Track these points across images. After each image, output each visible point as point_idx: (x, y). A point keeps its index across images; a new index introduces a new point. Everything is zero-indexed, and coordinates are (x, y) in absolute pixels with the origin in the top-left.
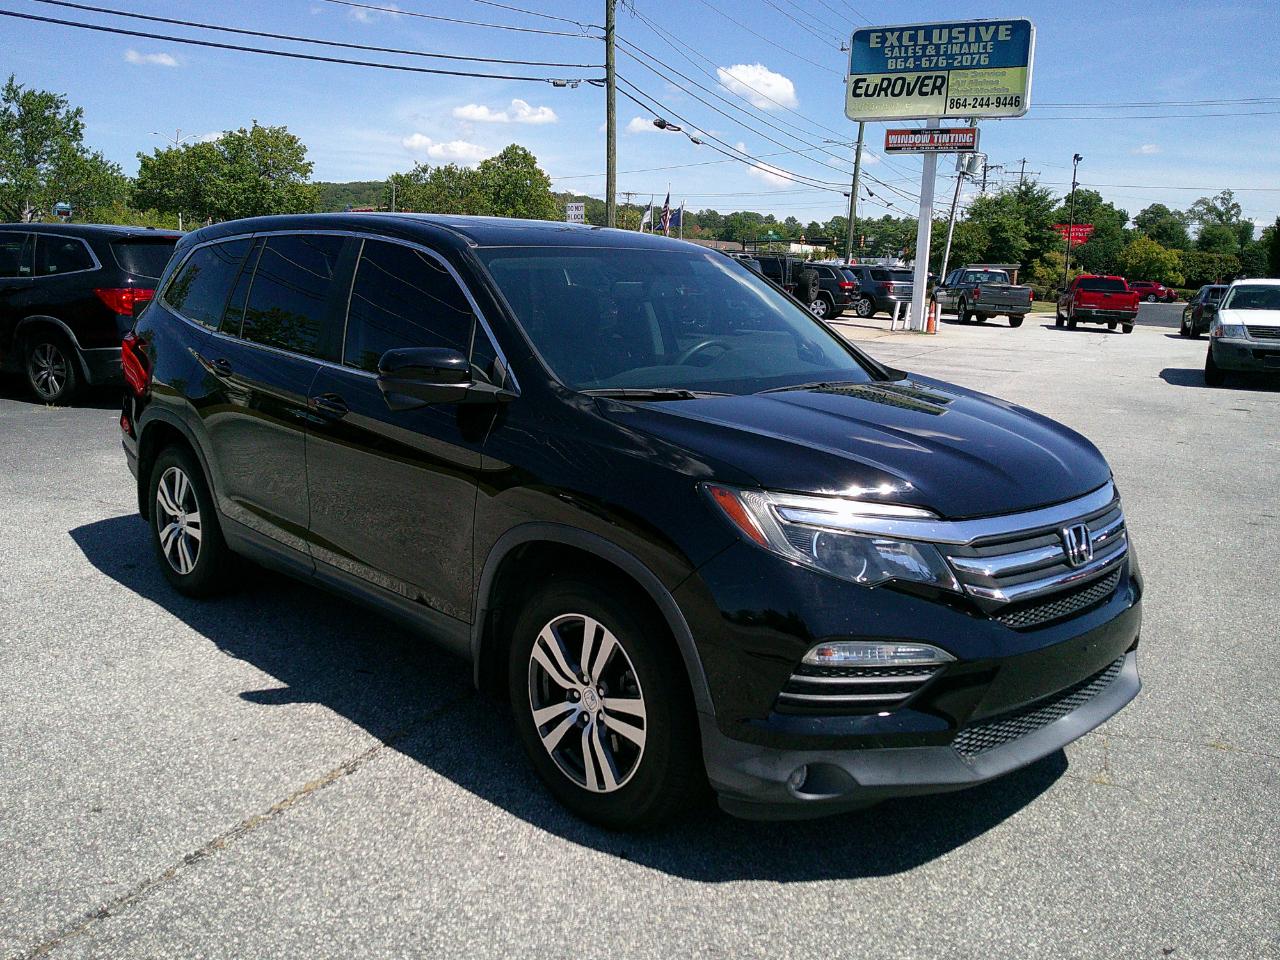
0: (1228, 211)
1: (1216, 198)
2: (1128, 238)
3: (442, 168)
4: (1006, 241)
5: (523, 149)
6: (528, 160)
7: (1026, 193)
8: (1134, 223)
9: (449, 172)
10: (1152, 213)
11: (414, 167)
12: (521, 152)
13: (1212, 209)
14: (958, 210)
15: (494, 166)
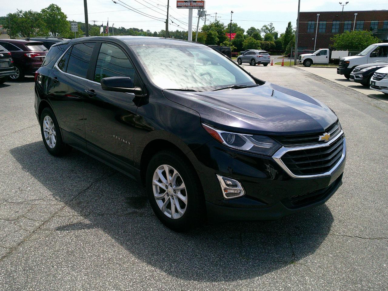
0: (271, 29)
1: (269, 25)
2: (245, 37)
3: (27, 11)
4: (213, 38)
5: (55, 5)
6: (58, 9)
7: (217, 23)
8: (246, 33)
9: (30, 13)
10: (251, 30)
11: (17, 11)
12: (56, 6)
13: (267, 28)
14: (199, 28)
15: (46, 11)
